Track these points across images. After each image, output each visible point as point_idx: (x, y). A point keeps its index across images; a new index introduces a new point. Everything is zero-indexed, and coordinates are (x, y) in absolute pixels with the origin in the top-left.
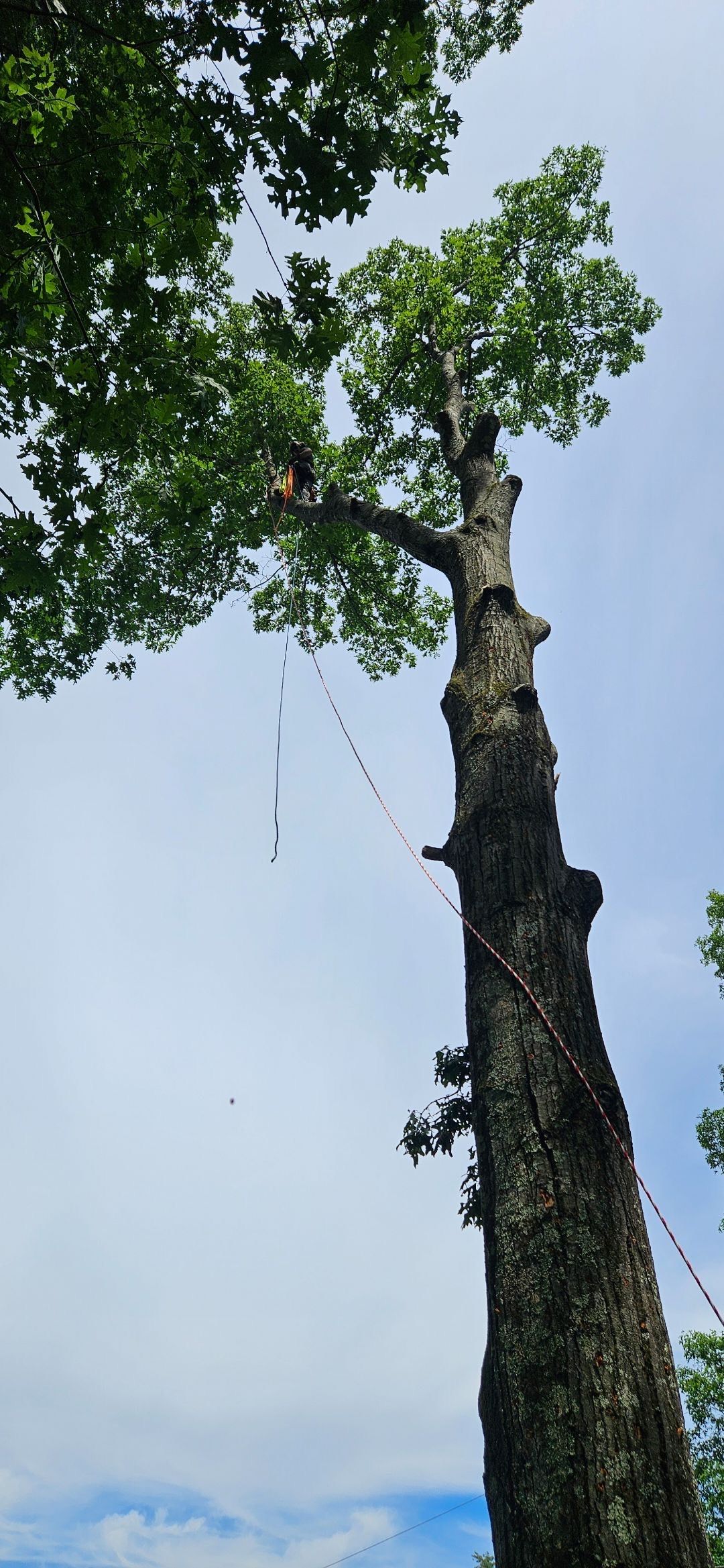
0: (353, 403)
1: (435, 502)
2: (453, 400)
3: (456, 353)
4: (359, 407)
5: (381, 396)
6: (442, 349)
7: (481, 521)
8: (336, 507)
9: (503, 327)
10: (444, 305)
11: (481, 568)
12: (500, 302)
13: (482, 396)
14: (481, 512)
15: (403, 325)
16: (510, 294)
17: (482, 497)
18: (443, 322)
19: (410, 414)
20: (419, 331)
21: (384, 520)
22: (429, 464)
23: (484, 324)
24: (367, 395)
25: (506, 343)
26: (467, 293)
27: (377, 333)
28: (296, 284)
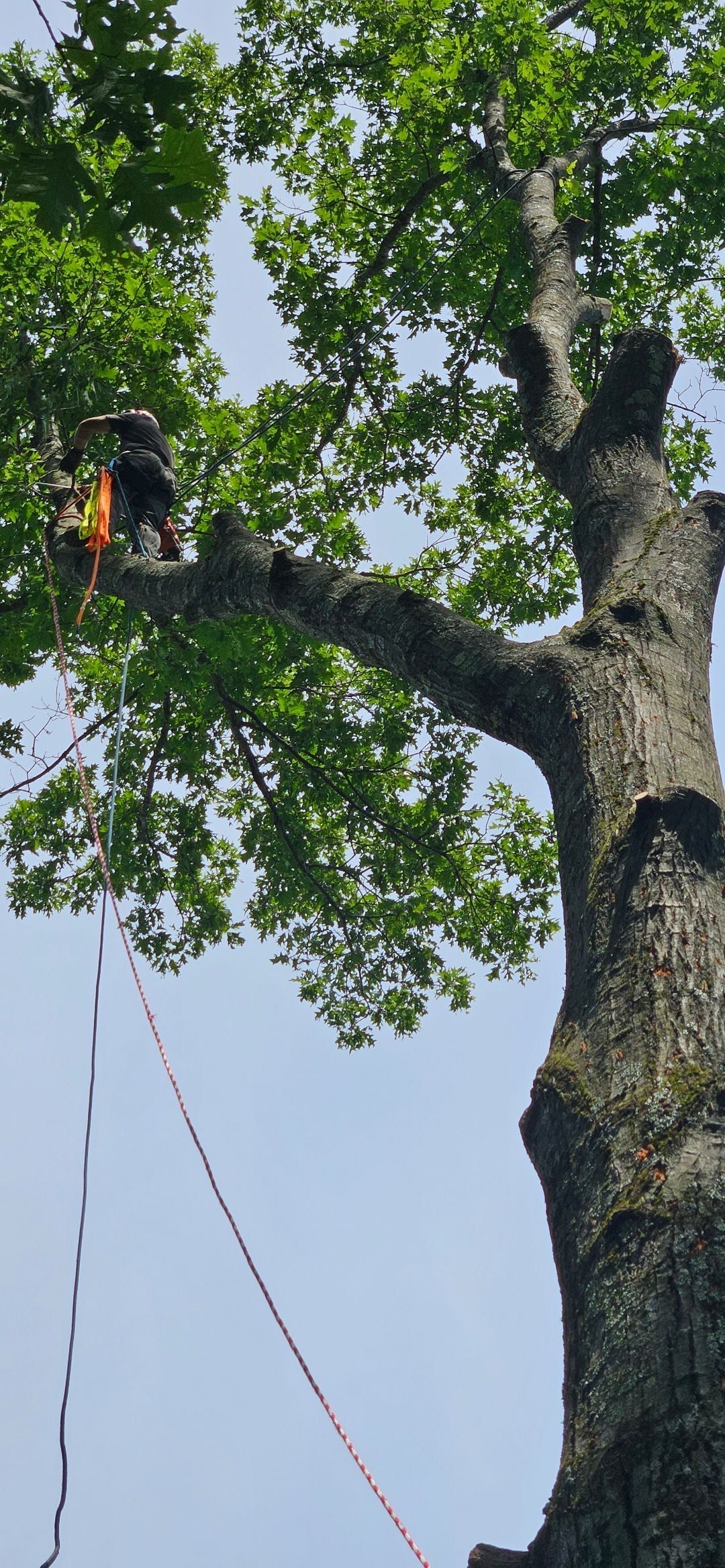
0: (283, 299)
1: (513, 554)
2: (551, 295)
3: (558, 174)
4: (301, 309)
5: (360, 281)
6: (521, 163)
7: (629, 613)
8: (231, 573)
9: (686, 107)
10: (524, 52)
11: (632, 742)
12: (677, 42)
13: (634, 280)
14: (629, 589)
15: (417, 104)
16: (701, 24)
17: (630, 548)
18: (525, 94)
19: (441, 326)
20: (458, 116)
21: (362, 608)
22: (495, 452)
23: (634, 98)
24: (322, 277)
25: (694, 146)
26: (586, 22)
27: (348, 123)
28: (88, 44)
